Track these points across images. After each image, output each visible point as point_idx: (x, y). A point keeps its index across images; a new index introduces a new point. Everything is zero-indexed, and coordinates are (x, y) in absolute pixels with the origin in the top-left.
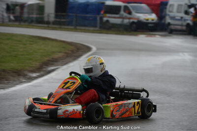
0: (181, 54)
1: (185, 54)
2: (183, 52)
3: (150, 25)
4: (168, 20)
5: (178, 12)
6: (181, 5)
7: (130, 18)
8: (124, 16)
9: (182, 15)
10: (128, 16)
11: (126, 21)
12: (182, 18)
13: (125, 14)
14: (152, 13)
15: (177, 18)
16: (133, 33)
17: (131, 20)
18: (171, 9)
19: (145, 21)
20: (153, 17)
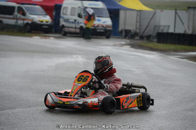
0: (75, 56)
1: (78, 56)
2: (76, 54)
3: (44, 27)
4: (62, 23)
5: (72, 14)
6: (75, 8)
7: (24, 20)
8: (18, 17)
9: (76, 18)
10: (23, 17)
11: (20, 22)
12: (75, 20)
13: (19, 15)
14: (46, 15)
15: (71, 21)
16: (27, 34)
17: (25, 22)
18: (64, 12)
19: (39, 23)
20: (47, 19)
